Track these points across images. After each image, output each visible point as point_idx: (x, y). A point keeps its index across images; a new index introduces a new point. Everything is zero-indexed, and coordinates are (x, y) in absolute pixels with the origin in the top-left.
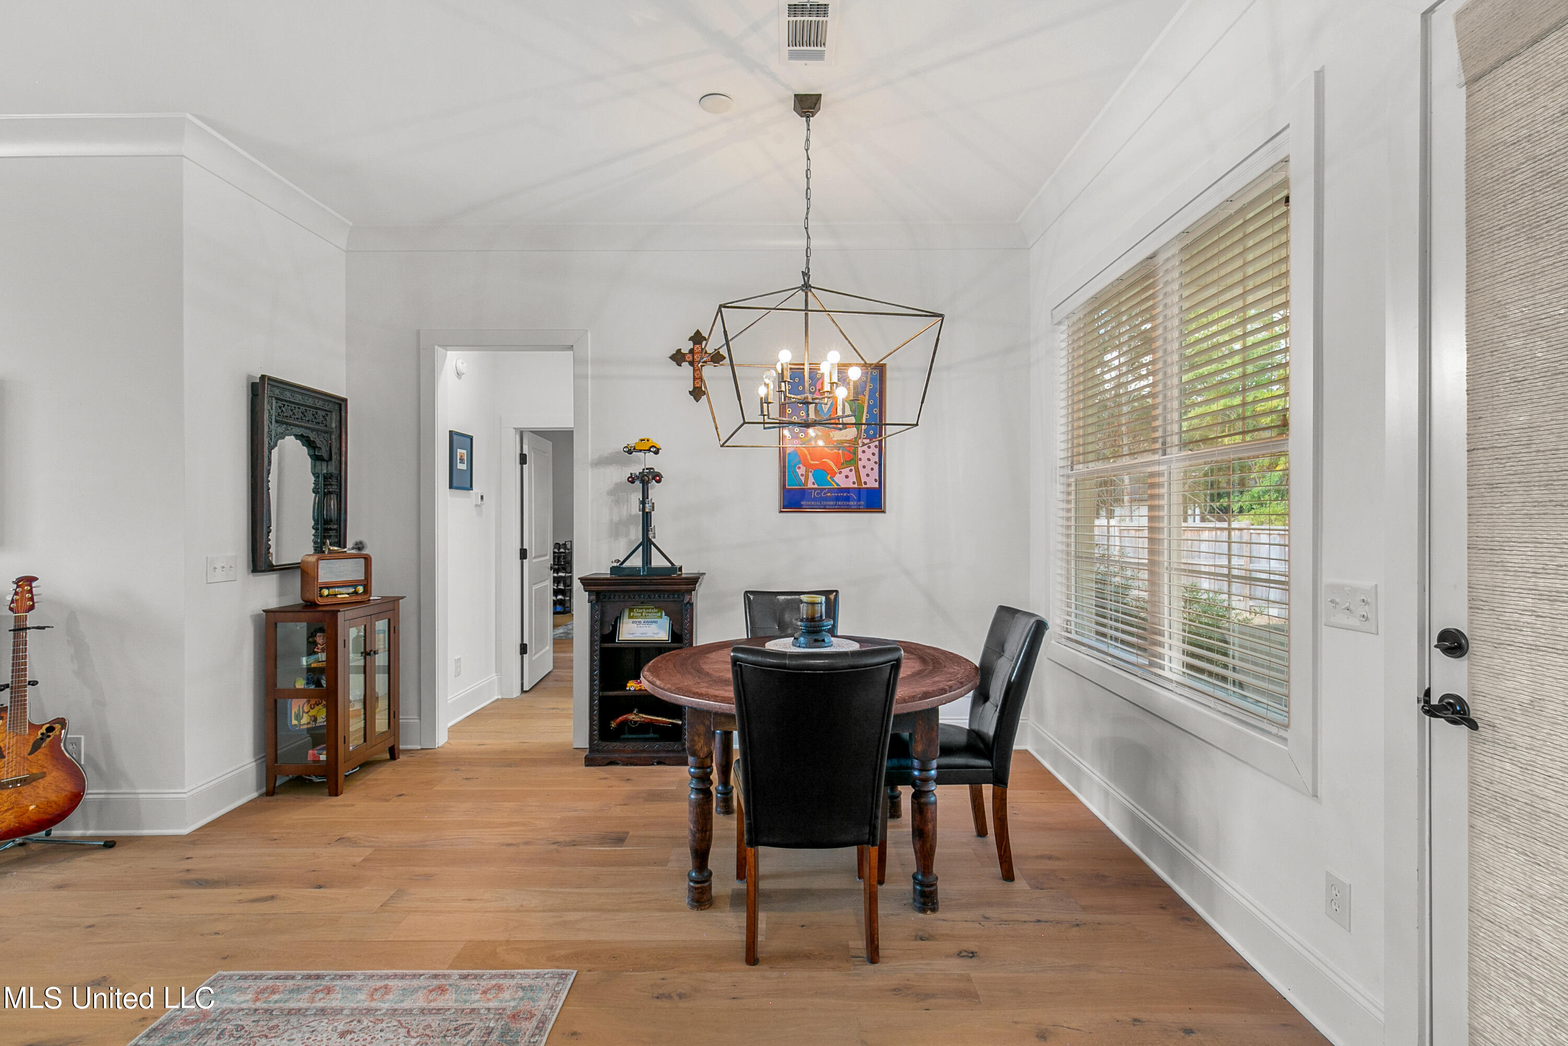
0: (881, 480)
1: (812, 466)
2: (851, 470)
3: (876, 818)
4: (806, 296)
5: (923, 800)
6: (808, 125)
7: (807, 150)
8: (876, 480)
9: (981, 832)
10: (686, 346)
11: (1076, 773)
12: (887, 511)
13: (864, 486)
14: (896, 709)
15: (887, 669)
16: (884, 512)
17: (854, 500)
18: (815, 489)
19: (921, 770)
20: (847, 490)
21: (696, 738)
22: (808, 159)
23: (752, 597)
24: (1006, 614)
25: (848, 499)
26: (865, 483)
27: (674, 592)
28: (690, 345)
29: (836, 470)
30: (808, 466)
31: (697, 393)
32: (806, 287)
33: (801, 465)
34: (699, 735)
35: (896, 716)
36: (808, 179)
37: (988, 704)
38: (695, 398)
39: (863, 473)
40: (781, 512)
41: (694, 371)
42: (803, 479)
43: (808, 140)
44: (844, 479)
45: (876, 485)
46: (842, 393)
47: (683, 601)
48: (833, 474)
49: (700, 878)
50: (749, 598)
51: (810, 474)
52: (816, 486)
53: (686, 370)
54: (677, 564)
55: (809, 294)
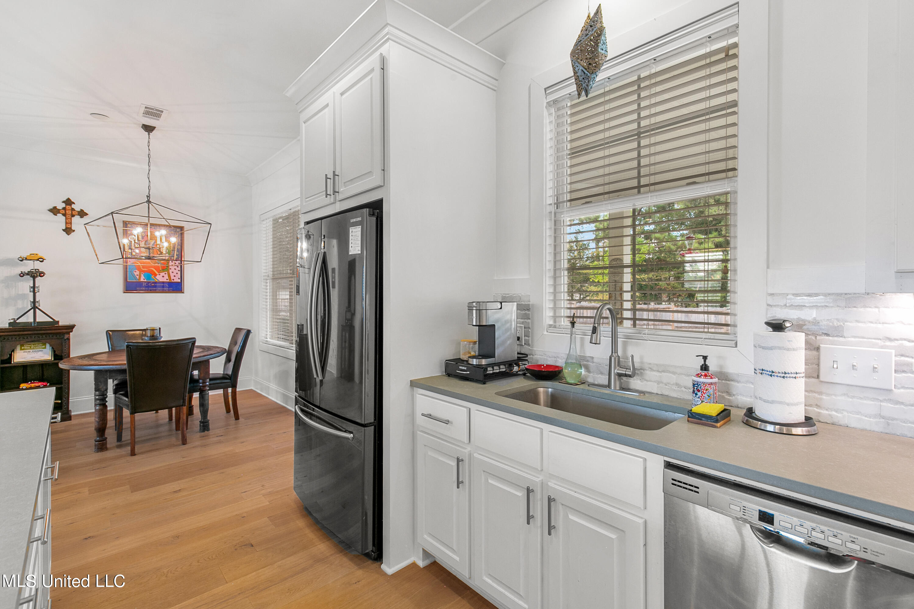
0: (181, 278)
1: (144, 271)
2: (165, 274)
3: (186, 396)
4: (149, 205)
5: (203, 393)
6: (149, 136)
7: (149, 146)
8: (179, 279)
9: (228, 411)
10: (61, 206)
11: (267, 389)
12: (185, 292)
13: (173, 281)
14: (193, 360)
15: (191, 344)
16: (183, 293)
17: (166, 287)
18: (145, 282)
19: (203, 383)
20: (163, 282)
21: (100, 384)
22: (149, 150)
23: (111, 333)
24: (238, 330)
25: (163, 287)
26: (173, 280)
27: (56, 334)
28: (64, 205)
29: (157, 273)
30: (141, 271)
31: (68, 230)
32: (149, 202)
33: (136, 270)
34: (101, 382)
35: (194, 364)
36: (149, 158)
37: (230, 363)
38: (67, 233)
39: (172, 275)
40: (125, 293)
41: (66, 219)
42: (138, 277)
43: (149, 142)
44: (162, 278)
45: (179, 281)
46: (166, 244)
47: (63, 338)
48: (155, 275)
49: (101, 439)
50: (109, 334)
51: (142, 275)
52: (145, 280)
53: (61, 218)
54: (57, 320)
55: (150, 204)
